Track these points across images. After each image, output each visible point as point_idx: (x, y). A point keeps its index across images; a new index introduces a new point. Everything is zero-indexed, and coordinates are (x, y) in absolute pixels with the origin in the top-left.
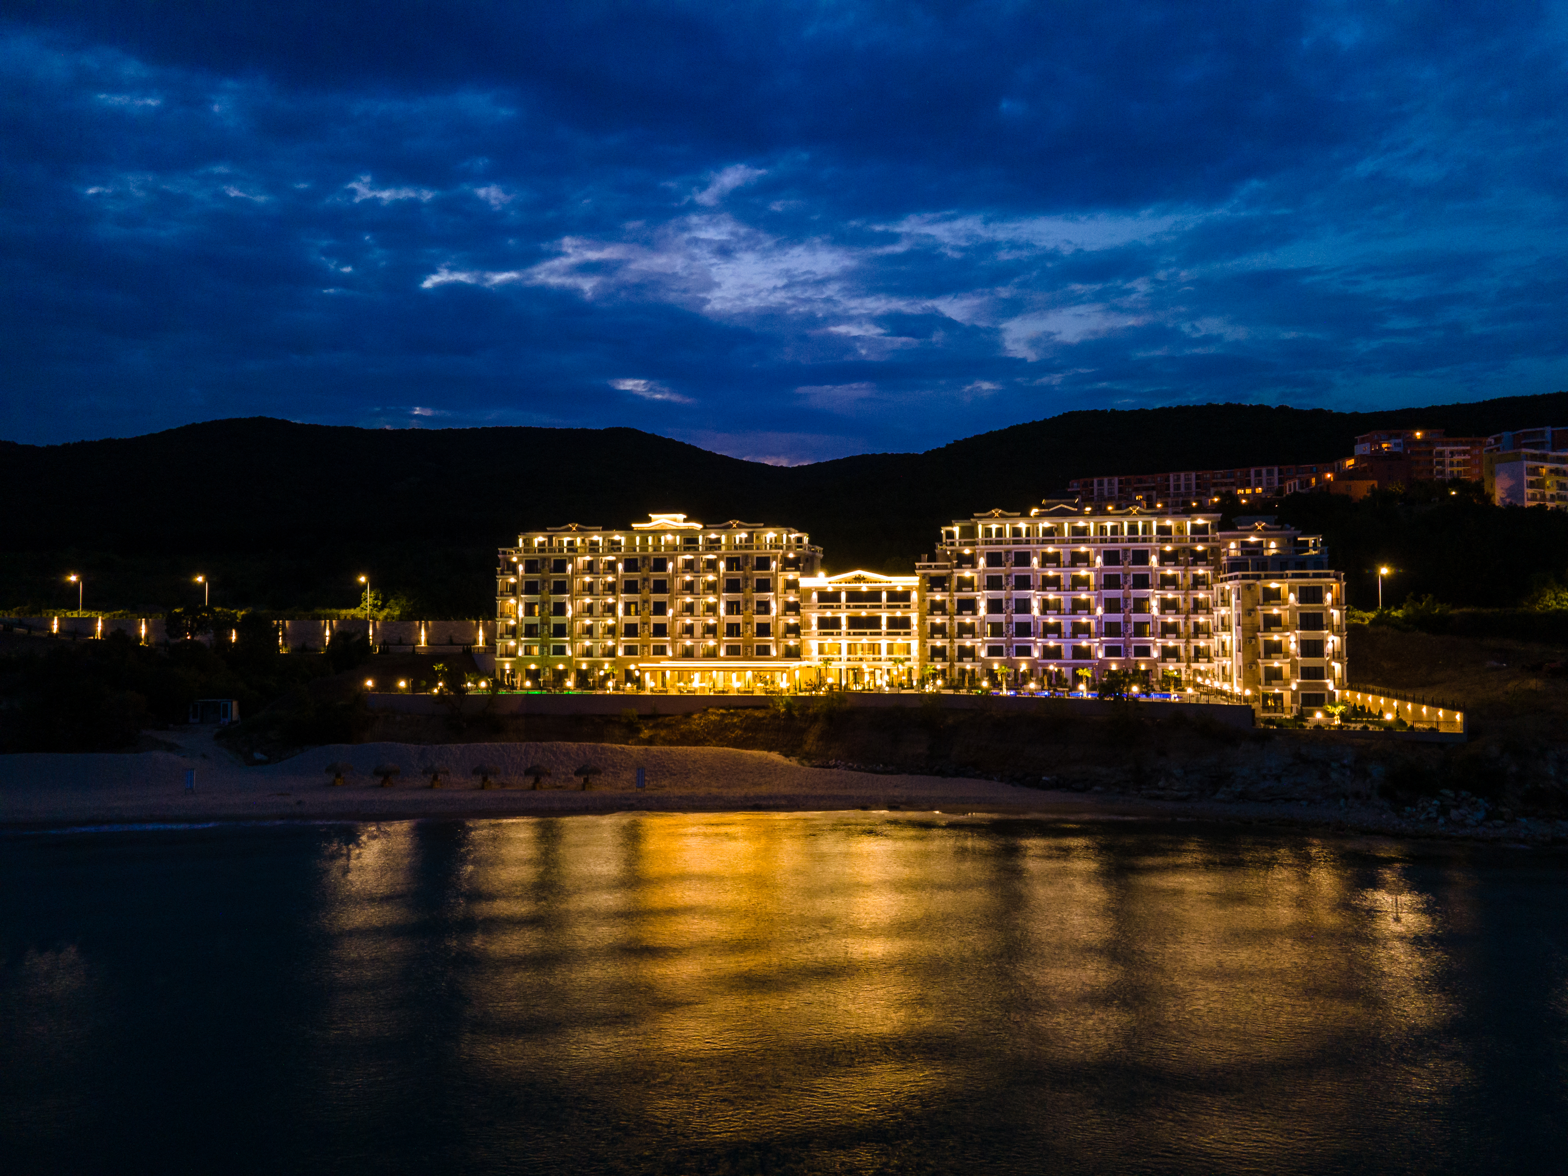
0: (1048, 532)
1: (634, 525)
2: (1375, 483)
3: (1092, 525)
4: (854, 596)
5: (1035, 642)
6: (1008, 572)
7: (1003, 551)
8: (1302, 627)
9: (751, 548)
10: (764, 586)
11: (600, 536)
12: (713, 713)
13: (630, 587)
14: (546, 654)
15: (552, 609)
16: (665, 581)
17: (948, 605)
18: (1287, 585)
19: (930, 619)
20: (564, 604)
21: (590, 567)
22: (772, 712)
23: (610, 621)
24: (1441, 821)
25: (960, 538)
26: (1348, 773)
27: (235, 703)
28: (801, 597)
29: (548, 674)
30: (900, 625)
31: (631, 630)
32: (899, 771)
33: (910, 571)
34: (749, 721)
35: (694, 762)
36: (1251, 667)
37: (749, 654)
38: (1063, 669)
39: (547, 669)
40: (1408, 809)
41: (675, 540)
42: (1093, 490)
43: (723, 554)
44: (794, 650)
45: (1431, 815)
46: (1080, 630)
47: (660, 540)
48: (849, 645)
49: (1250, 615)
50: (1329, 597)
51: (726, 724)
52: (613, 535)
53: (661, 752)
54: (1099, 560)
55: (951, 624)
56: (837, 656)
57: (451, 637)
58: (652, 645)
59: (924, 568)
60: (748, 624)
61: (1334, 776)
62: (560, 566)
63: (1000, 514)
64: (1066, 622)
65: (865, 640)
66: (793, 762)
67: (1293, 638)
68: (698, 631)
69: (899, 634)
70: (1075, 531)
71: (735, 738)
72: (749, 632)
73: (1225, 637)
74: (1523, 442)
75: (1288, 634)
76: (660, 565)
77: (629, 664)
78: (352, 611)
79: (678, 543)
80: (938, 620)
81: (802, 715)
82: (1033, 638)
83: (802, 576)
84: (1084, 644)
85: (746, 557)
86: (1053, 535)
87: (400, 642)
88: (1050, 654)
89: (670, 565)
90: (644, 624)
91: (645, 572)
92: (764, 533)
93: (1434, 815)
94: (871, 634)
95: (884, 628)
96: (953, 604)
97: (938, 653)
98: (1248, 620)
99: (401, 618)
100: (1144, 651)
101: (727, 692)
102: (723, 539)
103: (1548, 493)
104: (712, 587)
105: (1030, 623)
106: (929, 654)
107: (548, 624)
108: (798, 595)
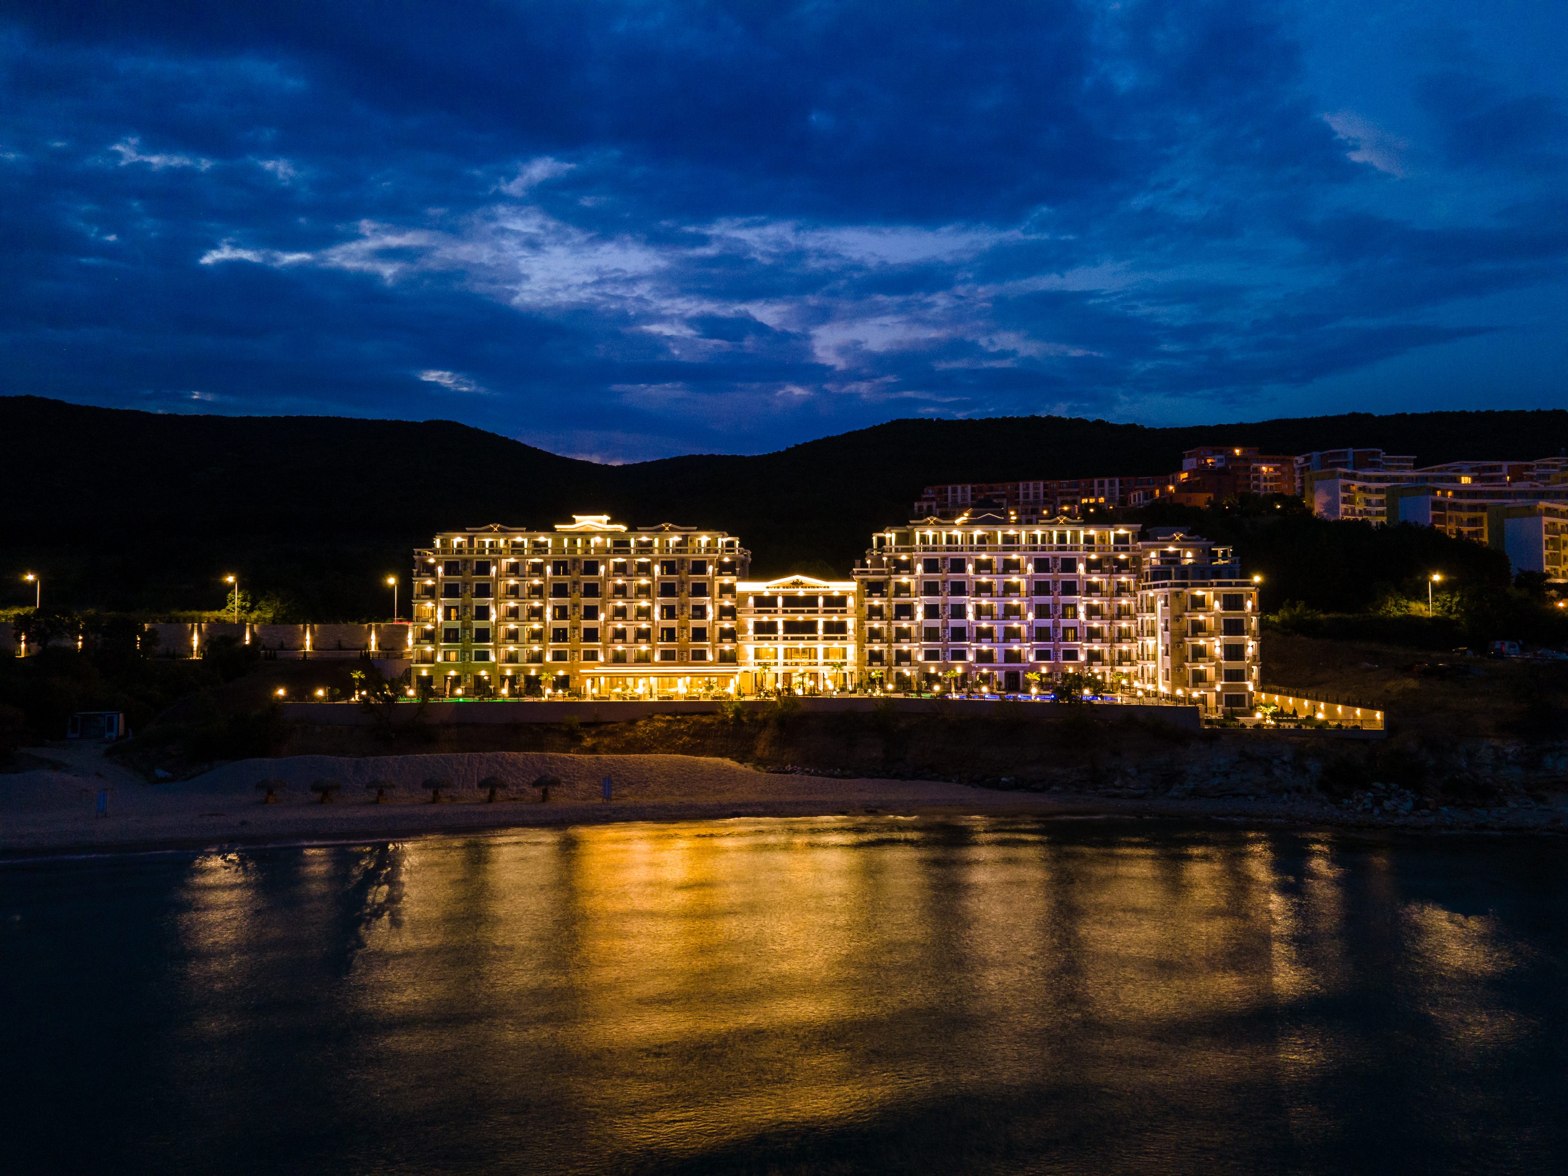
0: (981, 540)
1: (556, 526)
2: (1211, 495)
3: (1023, 534)
4: (790, 601)
5: (969, 646)
6: (944, 579)
7: (939, 558)
8: (1227, 632)
9: (686, 551)
10: (700, 590)
11: (523, 537)
12: (659, 720)
13: (560, 591)
14: (467, 660)
15: (474, 614)
16: (597, 584)
17: (885, 611)
18: (1212, 593)
19: (868, 624)
20: (488, 607)
21: (514, 569)
22: (719, 718)
23: (537, 626)
24: (1376, 811)
25: (896, 544)
26: (1289, 769)
27: (121, 715)
28: (738, 602)
29: (469, 681)
30: (836, 629)
31: (560, 635)
32: (858, 774)
33: (846, 576)
34: (697, 728)
35: (651, 770)
36: (1179, 670)
37: (685, 660)
38: (996, 673)
39: (469, 676)
40: (1346, 801)
41: (606, 543)
42: (947, 497)
43: (658, 558)
44: (728, 655)
45: (1366, 807)
46: (1011, 634)
47: (588, 542)
48: (786, 649)
49: (1178, 620)
50: (1249, 604)
51: (673, 731)
52: (537, 537)
53: (614, 760)
54: (1030, 567)
55: (888, 629)
56: (773, 661)
57: (340, 641)
58: (582, 650)
59: (859, 573)
60: (683, 628)
61: (1278, 772)
62: (483, 568)
63: (935, 522)
64: (998, 628)
65: (801, 645)
66: (746, 768)
67: (1217, 643)
68: (631, 636)
69: (836, 639)
70: (1007, 539)
71: (683, 745)
72: (685, 637)
73: (1150, 642)
74: (1330, 461)
75: (1213, 639)
76: (591, 568)
77: (558, 670)
78: (216, 614)
79: (608, 546)
80: (876, 625)
81: (751, 720)
82: (968, 643)
83: (738, 580)
84: (1016, 648)
85: (682, 561)
86: (985, 543)
87: (282, 647)
88: (984, 657)
89: (602, 569)
90: (575, 628)
91: (575, 575)
92: (697, 536)
93: (1369, 806)
94: (809, 639)
95: (820, 632)
96: (891, 609)
97: (875, 657)
98: (1176, 626)
99: (274, 621)
100: (1071, 655)
101: (672, 698)
102: (656, 542)
103: (1358, 508)
104: (644, 591)
105: (965, 628)
106: (867, 658)
107: (470, 628)
108: (734, 600)
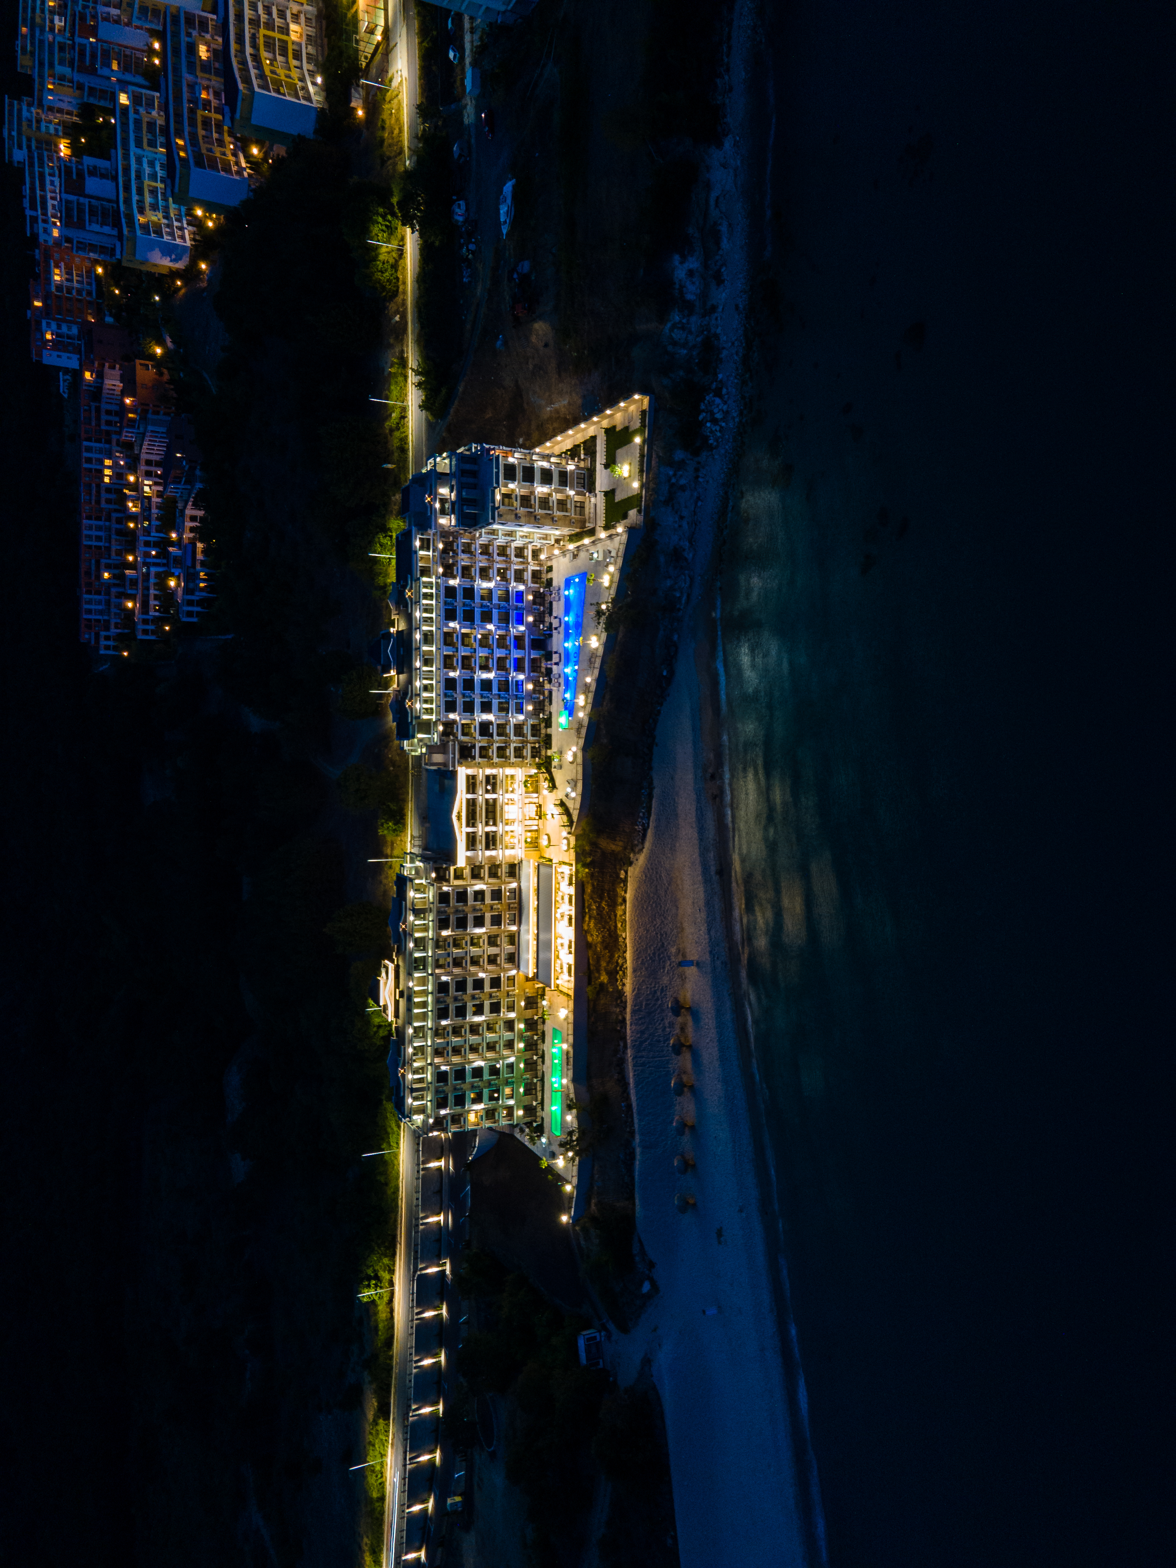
4: (471, 821)
6: (461, 696)
7: (444, 700)
8: (531, 480)
9: (427, 910)
10: (462, 896)
11: (408, 1048)
12: (588, 925)
13: (461, 1012)
14: (513, 1080)
15: (478, 1079)
16: (456, 982)
17: (484, 744)
18: (502, 488)
19: (493, 759)
20: (473, 1069)
22: (586, 879)
28: (469, 865)
31: (495, 1008)
34: (595, 896)
36: (556, 521)
37: (517, 905)
39: (524, 1077)
44: (512, 869)
46: (503, 643)
49: (520, 517)
50: (511, 459)
51: (598, 914)
52: (408, 1035)
55: (498, 742)
58: (507, 989)
59: (453, 765)
60: (492, 909)
63: (409, 701)
64: (498, 653)
66: (640, 859)
67: (539, 488)
68: (494, 951)
71: (608, 905)
72: (499, 906)
73: (520, 535)
75: (535, 491)
76: (443, 987)
77: (521, 1007)
79: (420, 975)
80: (495, 752)
81: (590, 854)
82: (510, 678)
83: (453, 865)
84: (513, 640)
85: (437, 912)
87: (439, 1240)
88: (521, 666)
89: (444, 978)
90: (490, 997)
91: (449, 1000)
92: (412, 901)
95: (495, 796)
96: (483, 740)
97: (519, 752)
98: (523, 519)
100: (520, 596)
101: (572, 916)
102: (416, 935)
105: (499, 681)
106: (518, 759)
107: (489, 1081)
